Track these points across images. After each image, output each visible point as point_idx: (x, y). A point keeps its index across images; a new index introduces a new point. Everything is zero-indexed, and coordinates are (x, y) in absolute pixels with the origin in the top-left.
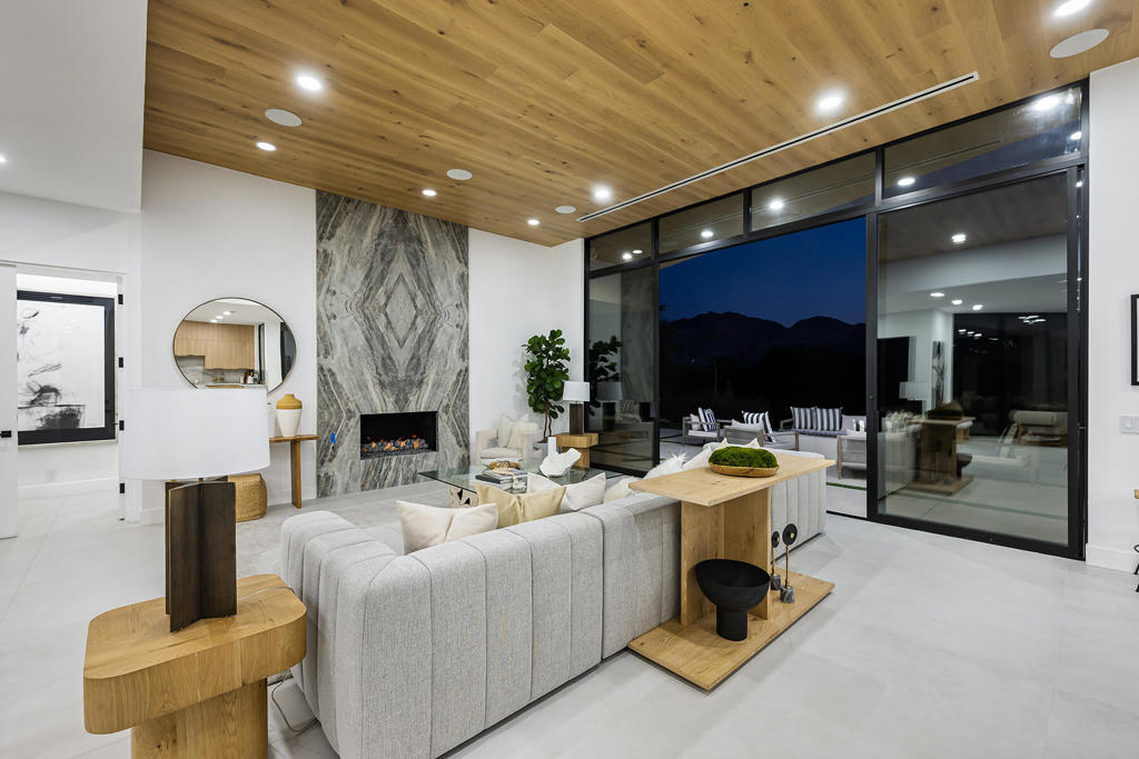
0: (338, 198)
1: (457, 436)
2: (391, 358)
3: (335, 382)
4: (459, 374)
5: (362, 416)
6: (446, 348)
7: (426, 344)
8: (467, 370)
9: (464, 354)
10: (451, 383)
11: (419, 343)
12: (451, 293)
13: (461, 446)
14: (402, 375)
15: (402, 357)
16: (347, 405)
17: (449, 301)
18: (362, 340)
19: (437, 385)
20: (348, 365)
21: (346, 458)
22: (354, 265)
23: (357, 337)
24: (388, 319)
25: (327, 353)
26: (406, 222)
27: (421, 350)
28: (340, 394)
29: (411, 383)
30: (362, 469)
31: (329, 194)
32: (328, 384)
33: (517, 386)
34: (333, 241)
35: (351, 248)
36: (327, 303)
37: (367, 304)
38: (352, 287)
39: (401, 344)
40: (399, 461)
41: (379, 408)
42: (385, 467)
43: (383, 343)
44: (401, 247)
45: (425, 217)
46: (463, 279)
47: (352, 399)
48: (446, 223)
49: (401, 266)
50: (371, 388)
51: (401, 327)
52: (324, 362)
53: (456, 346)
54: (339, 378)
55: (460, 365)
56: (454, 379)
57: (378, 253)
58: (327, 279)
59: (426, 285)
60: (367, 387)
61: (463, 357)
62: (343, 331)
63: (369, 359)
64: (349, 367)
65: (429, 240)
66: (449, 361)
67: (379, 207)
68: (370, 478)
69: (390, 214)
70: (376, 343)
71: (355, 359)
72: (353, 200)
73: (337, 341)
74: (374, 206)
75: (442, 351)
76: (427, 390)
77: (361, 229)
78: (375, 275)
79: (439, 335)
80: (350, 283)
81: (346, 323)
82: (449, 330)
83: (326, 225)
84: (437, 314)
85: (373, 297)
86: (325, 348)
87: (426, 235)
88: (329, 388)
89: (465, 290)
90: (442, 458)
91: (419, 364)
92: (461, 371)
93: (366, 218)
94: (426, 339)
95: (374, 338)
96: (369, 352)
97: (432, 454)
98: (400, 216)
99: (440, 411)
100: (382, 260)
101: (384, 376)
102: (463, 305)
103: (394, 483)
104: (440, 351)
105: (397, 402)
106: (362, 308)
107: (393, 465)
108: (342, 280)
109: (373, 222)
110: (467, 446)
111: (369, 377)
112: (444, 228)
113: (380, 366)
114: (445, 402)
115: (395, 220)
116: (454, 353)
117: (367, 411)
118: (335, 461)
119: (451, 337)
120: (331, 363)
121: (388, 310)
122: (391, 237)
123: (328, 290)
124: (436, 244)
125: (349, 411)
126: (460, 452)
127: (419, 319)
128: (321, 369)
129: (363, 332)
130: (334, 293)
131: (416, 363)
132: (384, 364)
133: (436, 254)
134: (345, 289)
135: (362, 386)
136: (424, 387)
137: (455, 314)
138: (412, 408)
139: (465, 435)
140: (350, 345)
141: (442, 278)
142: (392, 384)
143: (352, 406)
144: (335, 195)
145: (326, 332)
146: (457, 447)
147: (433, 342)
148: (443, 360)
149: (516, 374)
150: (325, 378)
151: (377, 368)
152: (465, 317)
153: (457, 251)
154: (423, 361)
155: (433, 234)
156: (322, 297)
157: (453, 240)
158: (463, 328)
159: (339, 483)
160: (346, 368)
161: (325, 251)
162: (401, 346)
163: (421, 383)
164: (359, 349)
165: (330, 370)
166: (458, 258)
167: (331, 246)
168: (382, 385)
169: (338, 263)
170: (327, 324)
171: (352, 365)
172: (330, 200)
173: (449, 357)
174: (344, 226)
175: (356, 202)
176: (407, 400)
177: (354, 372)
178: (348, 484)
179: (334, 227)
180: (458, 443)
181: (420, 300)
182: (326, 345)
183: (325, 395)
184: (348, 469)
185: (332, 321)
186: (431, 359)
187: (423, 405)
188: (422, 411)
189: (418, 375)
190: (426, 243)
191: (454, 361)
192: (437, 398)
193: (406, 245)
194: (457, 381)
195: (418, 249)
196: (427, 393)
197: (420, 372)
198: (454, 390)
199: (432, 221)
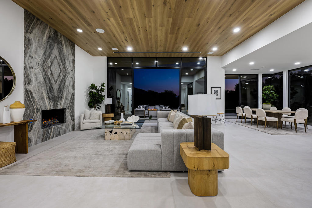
0: (34, 17)
1: (71, 117)
2: (52, 88)
3: (32, 97)
4: (72, 95)
5: (42, 111)
6: (69, 85)
7: (63, 83)
8: (74, 93)
9: (73, 88)
10: (70, 98)
11: (61, 83)
12: (70, 65)
14: (56, 94)
15: (56, 87)
16: (37, 106)
17: (69, 68)
18: (42, 80)
19: (66, 98)
20: (37, 89)
21: (36, 129)
22: (40, 47)
23: (41, 78)
24: (51, 72)
25: (29, 84)
26: (57, 36)
27: (62, 85)
28: (34, 101)
29: (58, 98)
30: (42, 133)
31: (31, 14)
32: (29, 97)
34: (32, 34)
35: (39, 40)
36: (29, 61)
37: (44, 65)
38: (39, 56)
39: (56, 82)
40: (54, 128)
41: (48, 107)
42: (50, 131)
43: (50, 81)
44: (56, 45)
45: (63, 35)
46: (73, 61)
47: (38, 104)
48: (69, 40)
49: (55, 52)
50: (46, 99)
51: (56, 75)
52: (28, 87)
53: (71, 85)
54: (34, 95)
55: (72, 92)
56: (71, 97)
57: (49, 45)
58: (29, 50)
59: (63, 61)
60: (44, 99)
62: (35, 75)
63: (45, 87)
64: (38, 90)
65: (64, 44)
66: (69, 90)
67: (49, 26)
68: (45, 137)
69: (52, 31)
70: (47, 81)
71: (40, 87)
72: (40, 20)
73: (33, 78)
74: (47, 25)
75: (68, 86)
77: (43, 33)
78: (47, 53)
79: (67, 80)
80: (38, 55)
81: (37, 71)
82: (70, 79)
83: (29, 27)
84: (66, 72)
85: (47, 62)
86: (28, 81)
87: (63, 42)
88: (30, 99)
89: (74, 65)
90: (67, 125)
91: (61, 90)
92: (72, 94)
93: (45, 29)
94: (63, 81)
95: (47, 79)
96: (45, 84)
97: (64, 124)
98: (56, 32)
99: (67, 108)
100: (50, 48)
101: (50, 94)
102: (73, 71)
103: (53, 137)
104: (67, 86)
105: (54, 105)
106: (42, 66)
107: (52, 130)
108: (35, 53)
109: (47, 32)
110: (74, 120)
111: (45, 95)
113: (49, 91)
114: (68, 105)
115: (54, 33)
116: (71, 88)
117: (44, 109)
118: (32, 131)
119: (70, 81)
120: (31, 88)
121: (51, 68)
122: (53, 40)
123: (30, 56)
124: (66, 46)
125: (37, 109)
126: (72, 123)
127: (61, 73)
128: (26, 90)
129: (43, 76)
130: (32, 57)
131: (60, 90)
132: (50, 90)
133: (66, 51)
134: (37, 57)
135: (42, 98)
136: (62, 99)
137: (71, 74)
138: (59, 107)
139: (73, 116)
140: (38, 81)
141: (68, 59)
142: (53, 98)
143: (38, 107)
144: (33, 15)
145: (28, 74)
146: (71, 121)
147: (65, 82)
148: (68, 90)
150: (28, 94)
151: (48, 91)
152: (74, 75)
154: (62, 90)
155: (65, 43)
156: (27, 58)
157: (71, 47)
158: (73, 78)
159: (33, 141)
160: (36, 90)
161: (29, 38)
162: (56, 83)
163: (61, 98)
164: (41, 83)
165: (30, 91)
166: (72, 53)
167: (31, 36)
168: (49, 98)
169: (34, 45)
170: (29, 71)
171: (39, 89)
172: (31, 16)
173: (69, 89)
174: (36, 29)
175: (41, 21)
176: (57, 104)
177: (39, 92)
178: (37, 140)
179: (33, 29)
180: (72, 119)
181: (62, 66)
182: (28, 80)
183: (28, 102)
184: (37, 134)
185: (31, 70)
186: (64, 89)
187: (62, 106)
188: (62, 108)
189: (61, 95)
190: (63, 45)
191: (71, 90)
192: (66, 103)
193: (57, 45)
194: (72, 97)
195: (61, 47)
196: (63, 102)
197: (61, 94)
198: (71, 101)
199: (65, 38)
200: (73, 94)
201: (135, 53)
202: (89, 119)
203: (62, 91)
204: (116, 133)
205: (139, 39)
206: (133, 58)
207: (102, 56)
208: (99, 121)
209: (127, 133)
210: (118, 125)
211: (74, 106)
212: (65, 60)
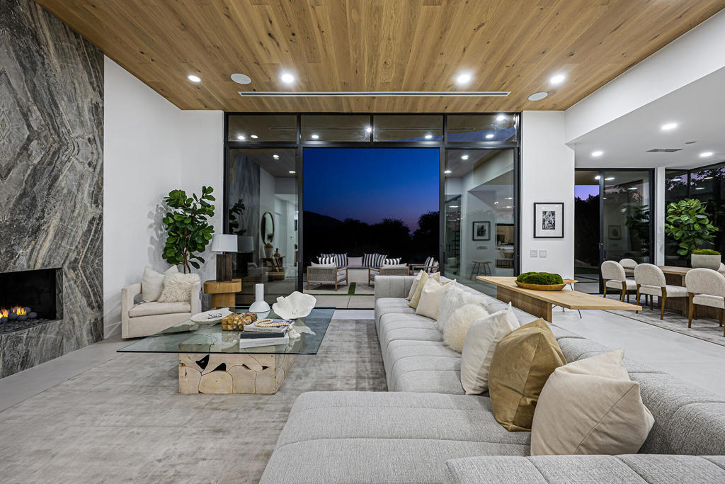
1: (88, 297)
4: (91, 223)
7: (44, 181)
8: (101, 218)
10: (80, 233)
11: (35, 176)
12: (82, 122)
13: (93, 308)
17: (78, 131)
19: (61, 234)
27: (35, 189)
29: (21, 231)
33: (152, 238)
45: (44, 10)
48: (77, 35)
53: (87, 188)
55: (92, 212)
56: (85, 228)
61: (96, 202)
65: (50, 43)
66: (78, 206)
75: (70, 192)
76: (46, 243)
79: (65, 172)
82: (79, 167)
84: (62, 143)
87: (46, 34)
89: (100, 123)
90: (68, 327)
91: (33, 205)
92: (94, 219)
94: (45, 173)
99: (65, 267)
102: (97, 139)
104: (65, 191)
110: (100, 307)
112: (73, 38)
114: (73, 256)
116: (85, 196)
119: (82, 176)
124: (61, 53)
126: (91, 315)
127: (34, 143)
133: (61, 67)
136: (41, 237)
137: (86, 150)
138: (22, 265)
139: (99, 294)
141: (70, 101)
146: (88, 310)
147: (56, 178)
148: (69, 204)
149: (151, 226)
152: (100, 156)
153: (90, 75)
154: (39, 203)
155: (57, 39)
157: (85, 60)
158: (96, 167)
163: (36, 231)
166: (91, 83)
173: (79, 200)
176: (13, 254)
180: (90, 305)
181: (36, 118)
186: (53, 201)
187: (40, 261)
188: (38, 267)
189: (33, 221)
190: (47, 45)
191: (85, 206)
192: (61, 251)
193: (13, 34)
194: (89, 230)
195: (34, 48)
196: (47, 245)
197: (36, 216)
198: (85, 242)
199: (56, 21)
200: (97, 221)
201: (305, 94)
202: (156, 301)
203: (39, 208)
204: (222, 367)
205: (316, 30)
206: (302, 116)
207: (207, 107)
208: (188, 307)
209: (265, 368)
210: (234, 330)
211: (101, 260)
212: (54, 100)
